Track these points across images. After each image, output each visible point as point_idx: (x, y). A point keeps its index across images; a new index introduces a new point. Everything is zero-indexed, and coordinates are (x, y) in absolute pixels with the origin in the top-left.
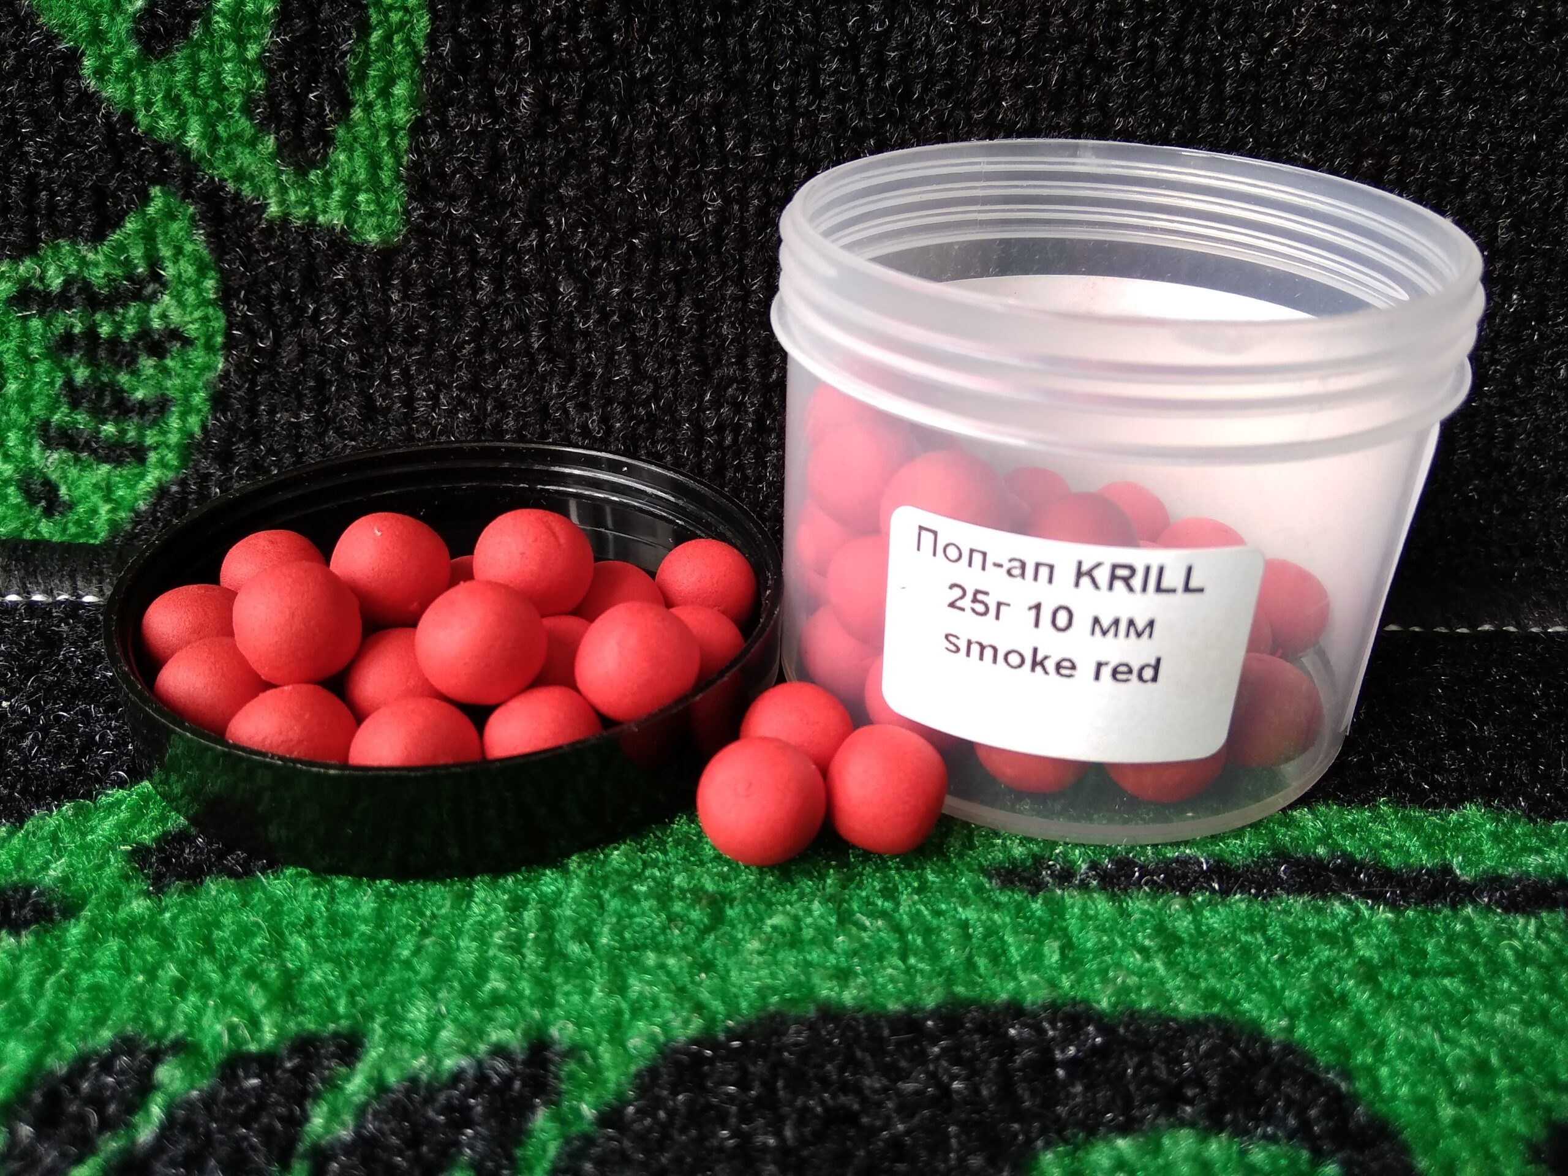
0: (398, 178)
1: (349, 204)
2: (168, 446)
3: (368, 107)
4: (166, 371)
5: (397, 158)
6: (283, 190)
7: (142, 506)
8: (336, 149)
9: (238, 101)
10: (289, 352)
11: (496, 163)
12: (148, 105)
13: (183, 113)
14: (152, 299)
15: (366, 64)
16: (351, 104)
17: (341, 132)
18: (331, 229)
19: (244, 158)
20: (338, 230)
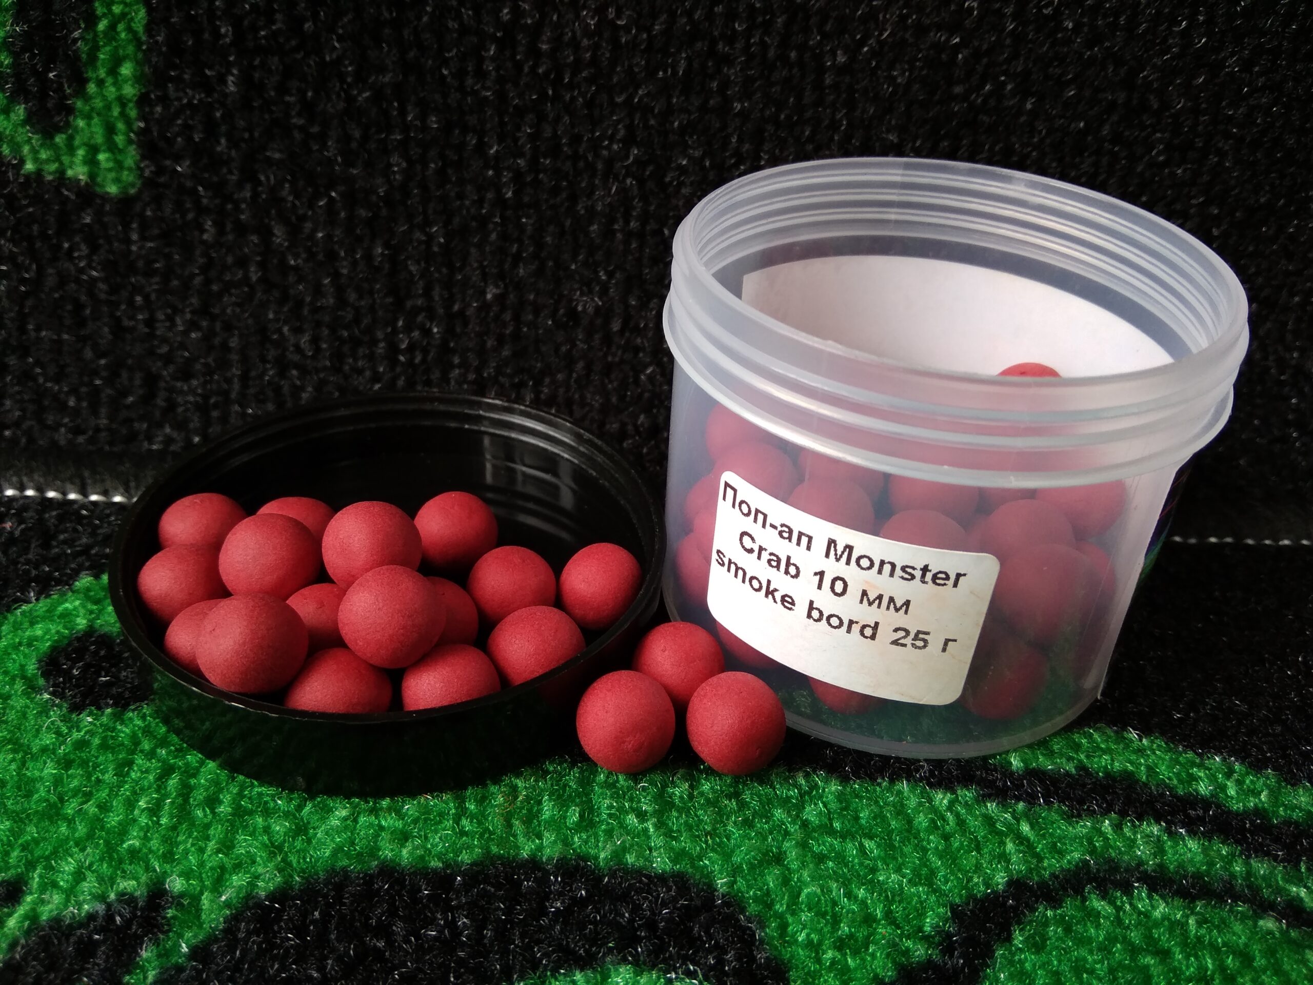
0: (130, 142)
1: (91, 161)
3: (100, 83)
5: (128, 122)
6: (35, 151)
8: (75, 118)
10: (51, 281)
11: (211, 129)
15: (95, 48)
16: (87, 81)
17: (79, 104)
18: (76, 181)
20: (83, 183)
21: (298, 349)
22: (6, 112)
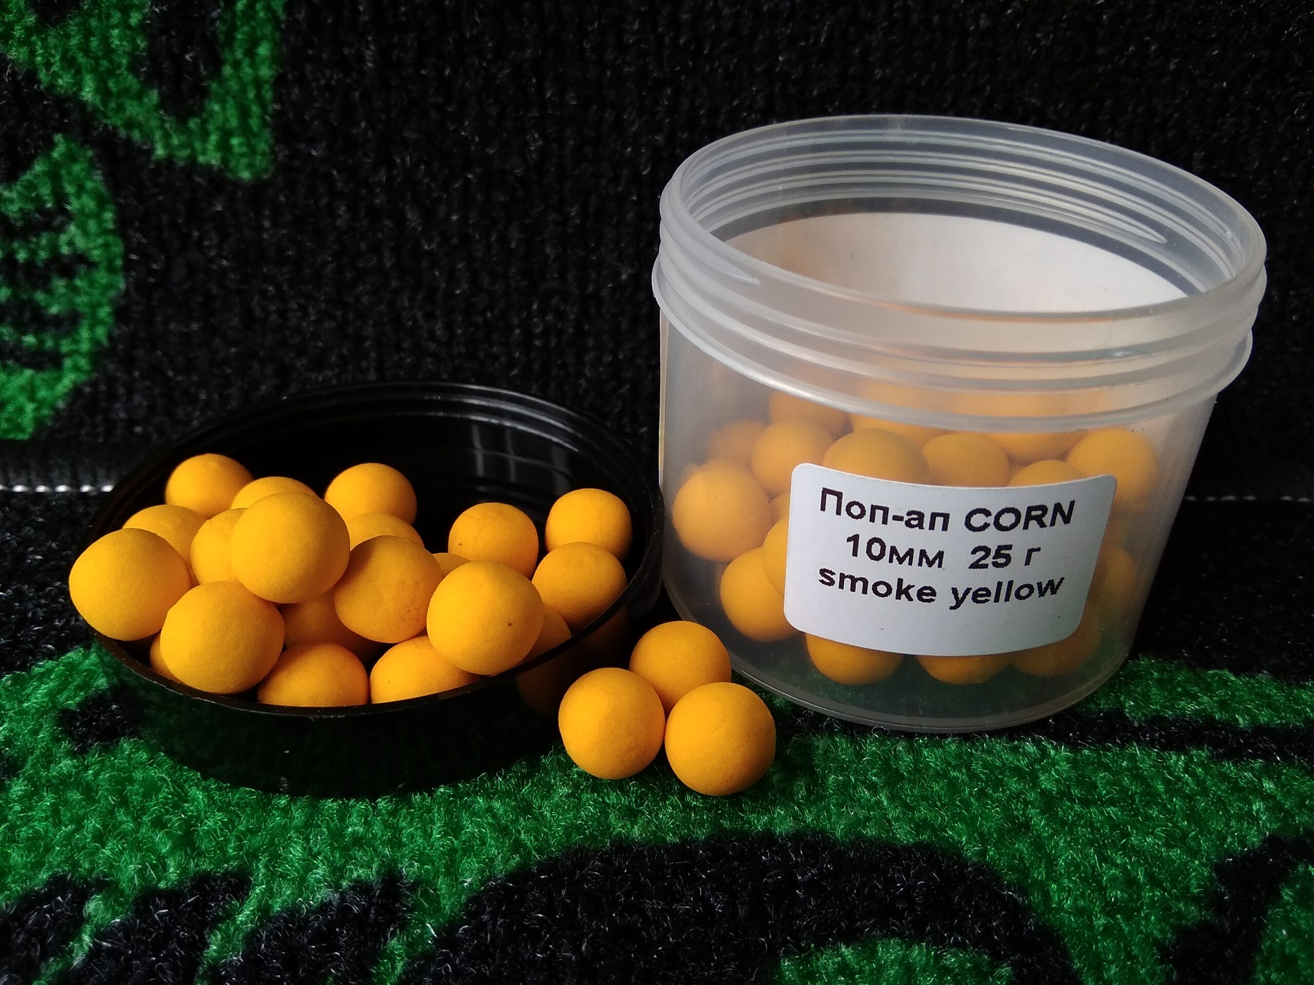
0: (264, 124)
1: (224, 147)
2: (80, 354)
3: (237, 65)
4: (75, 290)
5: (263, 107)
6: (167, 136)
7: (61, 404)
8: (210, 101)
9: (124, 61)
10: (179, 272)
11: (348, 111)
12: (48, 65)
13: (78, 72)
14: (60, 229)
15: (233, 28)
16: (223, 63)
17: (214, 86)
18: (208, 167)
19: (132, 109)
20: (215, 169)
21: (432, 336)
22: (139, 97)
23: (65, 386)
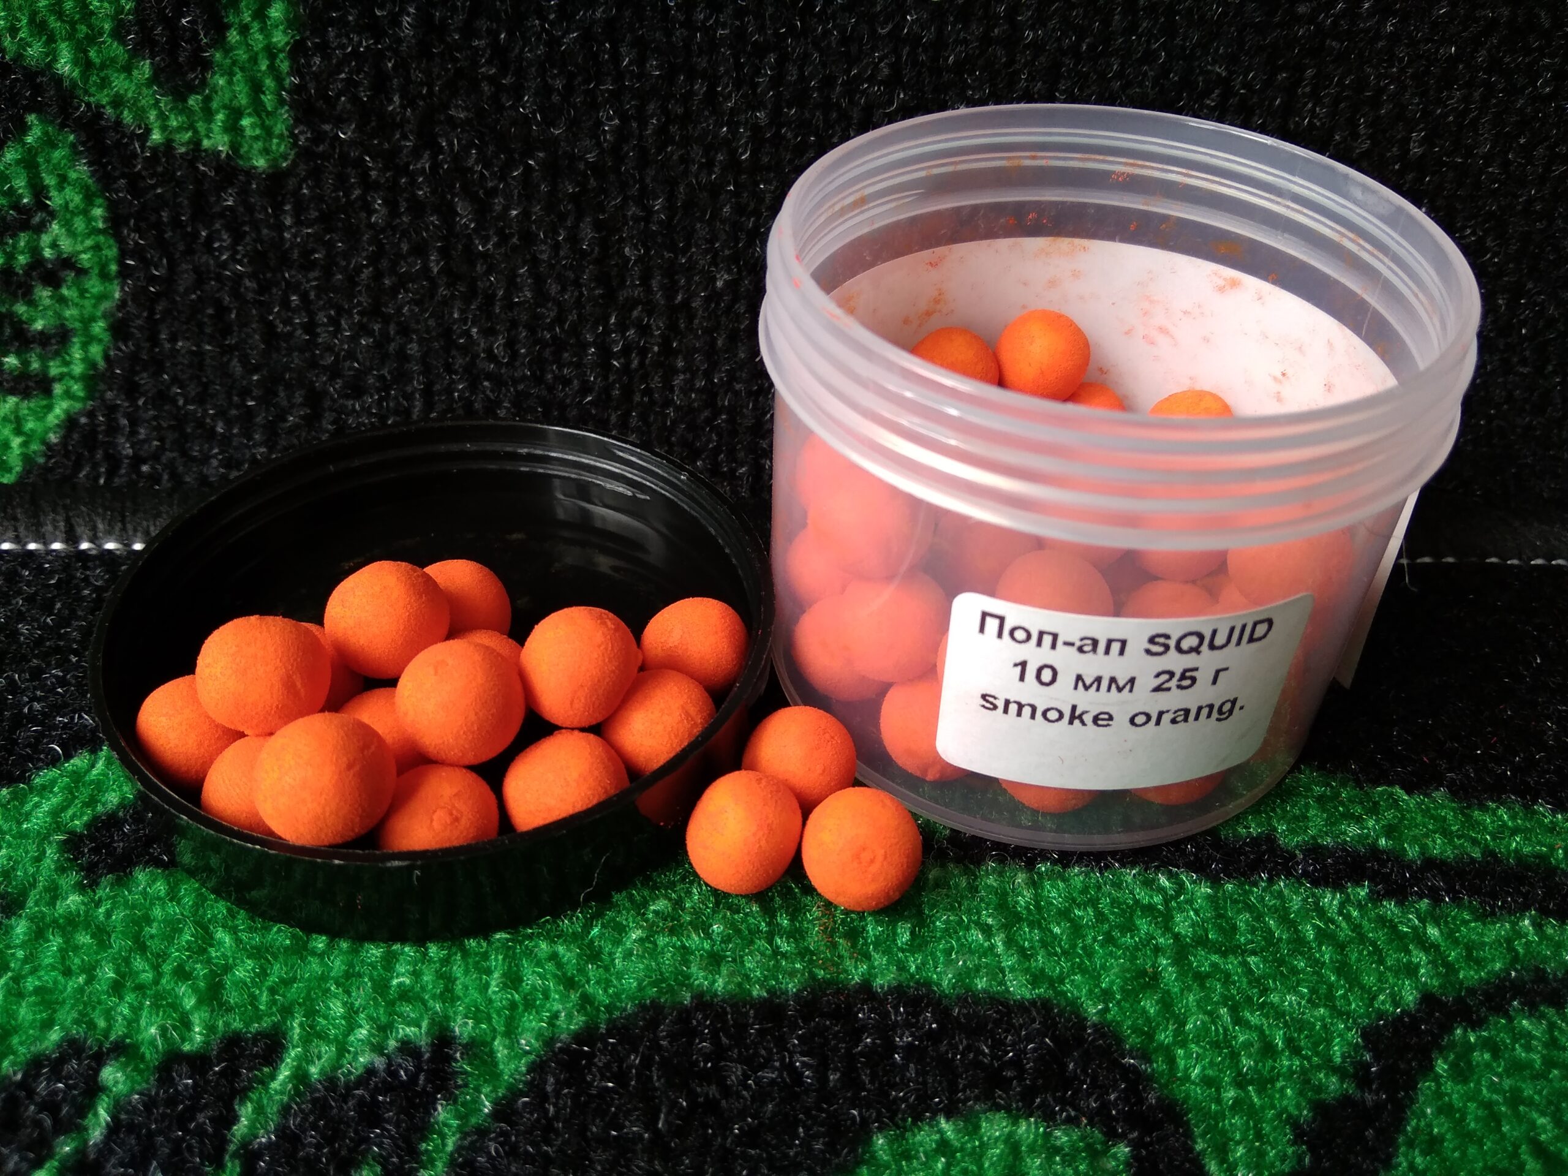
0: (281, 102)
1: (233, 127)
2: (73, 377)
3: (244, 30)
4: (62, 300)
5: (279, 79)
6: (162, 117)
7: (53, 438)
8: (214, 73)
9: (107, 26)
10: (185, 279)
11: (380, 85)
12: (13, 31)
13: (51, 39)
14: (41, 228)
16: (228, 27)
17: (218, 56)
18: (215, 153)
19: (120, 83)
20: (223, 156)
21: (491, 357)
22: (127, 69)
23: (57, 417)
